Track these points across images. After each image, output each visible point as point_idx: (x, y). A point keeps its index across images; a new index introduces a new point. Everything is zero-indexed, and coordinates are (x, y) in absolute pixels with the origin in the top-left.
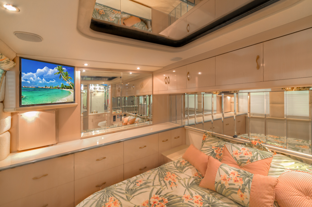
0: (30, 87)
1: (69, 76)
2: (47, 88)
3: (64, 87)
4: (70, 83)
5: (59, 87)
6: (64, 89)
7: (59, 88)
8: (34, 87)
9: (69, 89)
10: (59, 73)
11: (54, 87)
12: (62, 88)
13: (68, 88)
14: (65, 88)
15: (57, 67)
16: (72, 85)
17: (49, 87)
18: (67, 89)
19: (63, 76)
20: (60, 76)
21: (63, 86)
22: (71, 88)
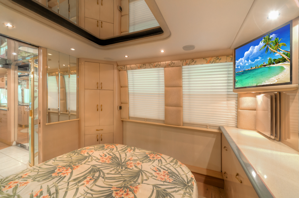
0: (240, 71)
1: (280, 42)
2: (252, 69)
3: (273, 61)
4: (282, 52)
5: (265, 64)
6: (272, 65)
7: (265, 66)
8: (242, 71)
9: (280, 64)
10: (265, 45)
11: (259, 66)
12: (270, 64)
13: (279, 62)
14: (274, 64)
15: (263, 40)
16: (287, 55)
17: (254, 68)
18: (277, 63)
19: (271, 46)
20: (268, 49)
21: (271, 62)
22: (284, 60)
